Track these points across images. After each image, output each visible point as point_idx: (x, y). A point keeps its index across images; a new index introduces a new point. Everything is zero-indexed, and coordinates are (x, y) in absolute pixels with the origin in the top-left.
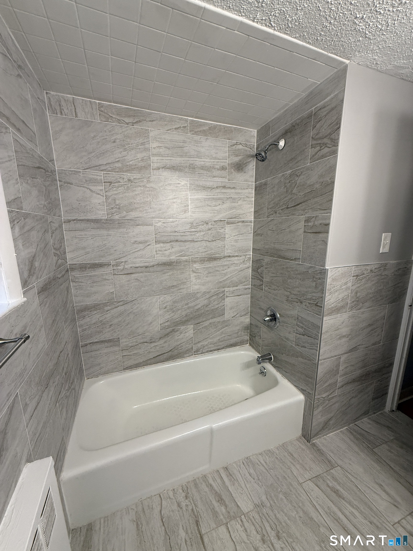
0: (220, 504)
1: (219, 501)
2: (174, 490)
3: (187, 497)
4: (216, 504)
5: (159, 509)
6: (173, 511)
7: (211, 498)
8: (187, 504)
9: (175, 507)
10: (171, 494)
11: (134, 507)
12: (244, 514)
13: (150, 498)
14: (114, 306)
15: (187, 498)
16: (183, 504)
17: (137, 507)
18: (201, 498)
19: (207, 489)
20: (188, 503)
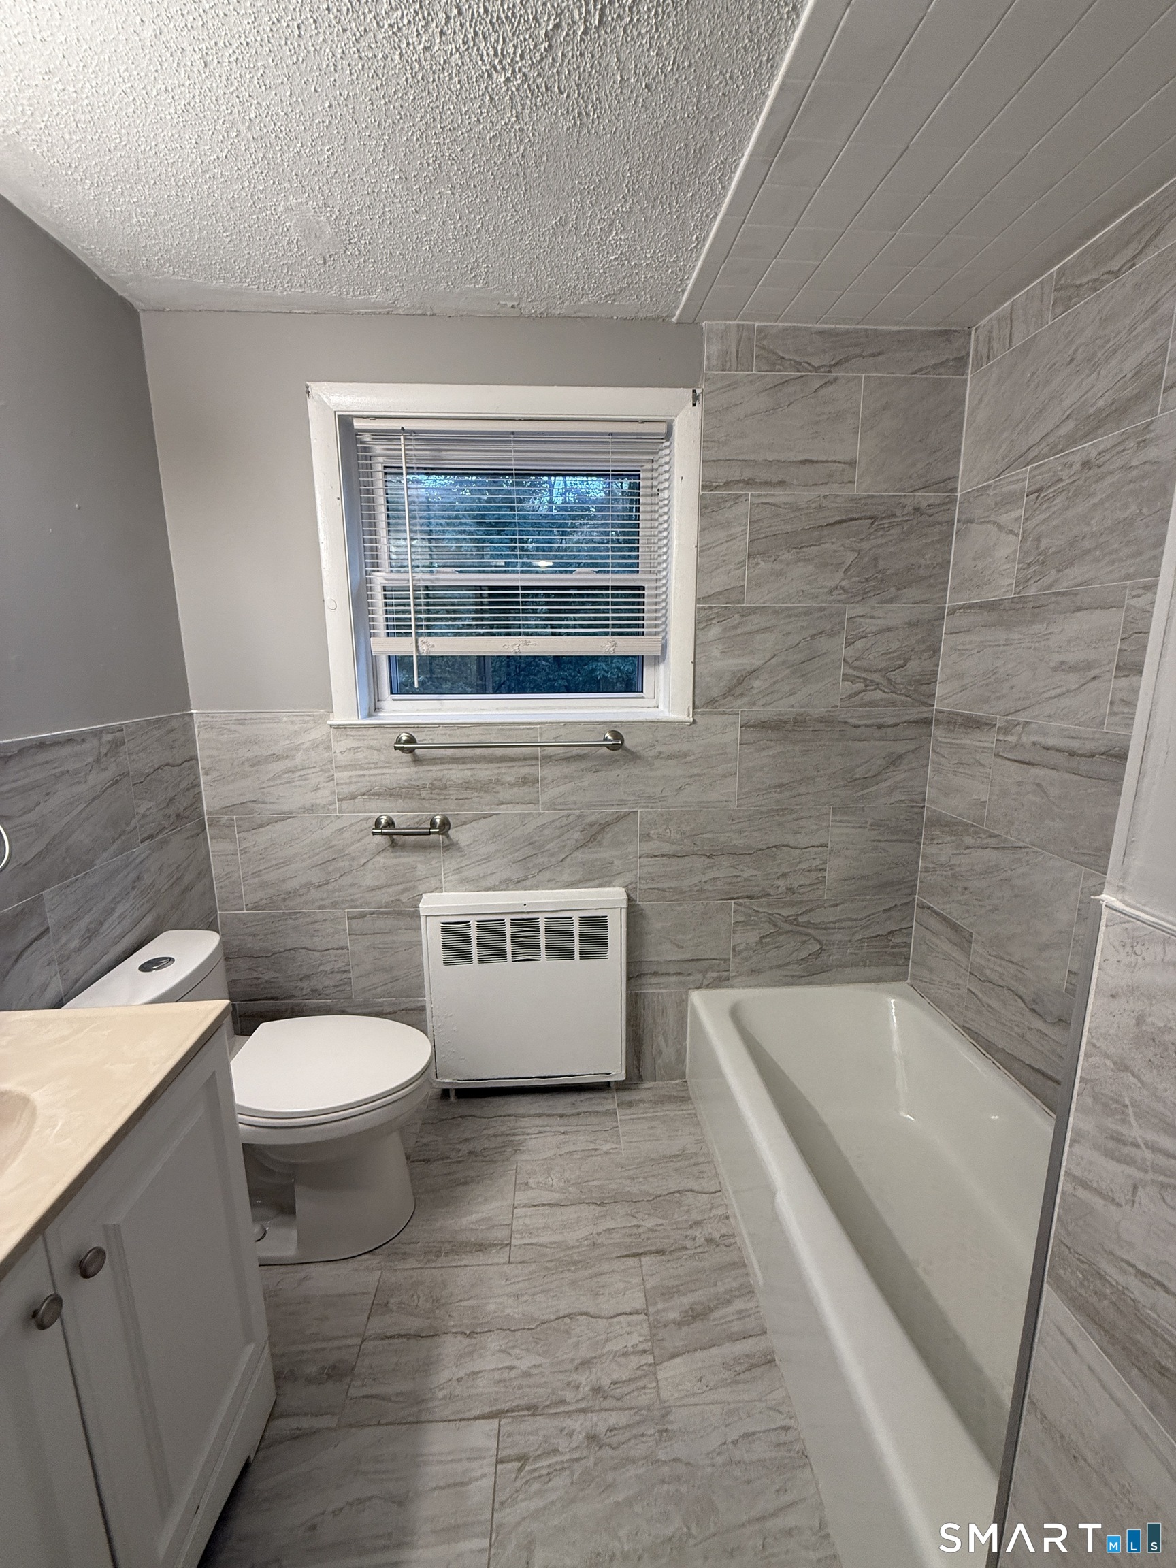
0: (686, 1312)
1: (692, 1309)
2: (727, 1218)
3: (709, 1241)
4: (687, 1300)
5: (696, 1188)
6: (688, 1211)
7: (701, 1292)
8: (697, 1240)
9: (695, 1216)
10: (720, 1211)
11: (705, 1150)
12: (655, 1364)
13: (716, 1175)
14: (979, 840)
15: (707, 1240)
16: (697, 1232)
17: (704, 1154)
18: (703, 1271)
19: (721, 1288)
20: (698, 1242)
